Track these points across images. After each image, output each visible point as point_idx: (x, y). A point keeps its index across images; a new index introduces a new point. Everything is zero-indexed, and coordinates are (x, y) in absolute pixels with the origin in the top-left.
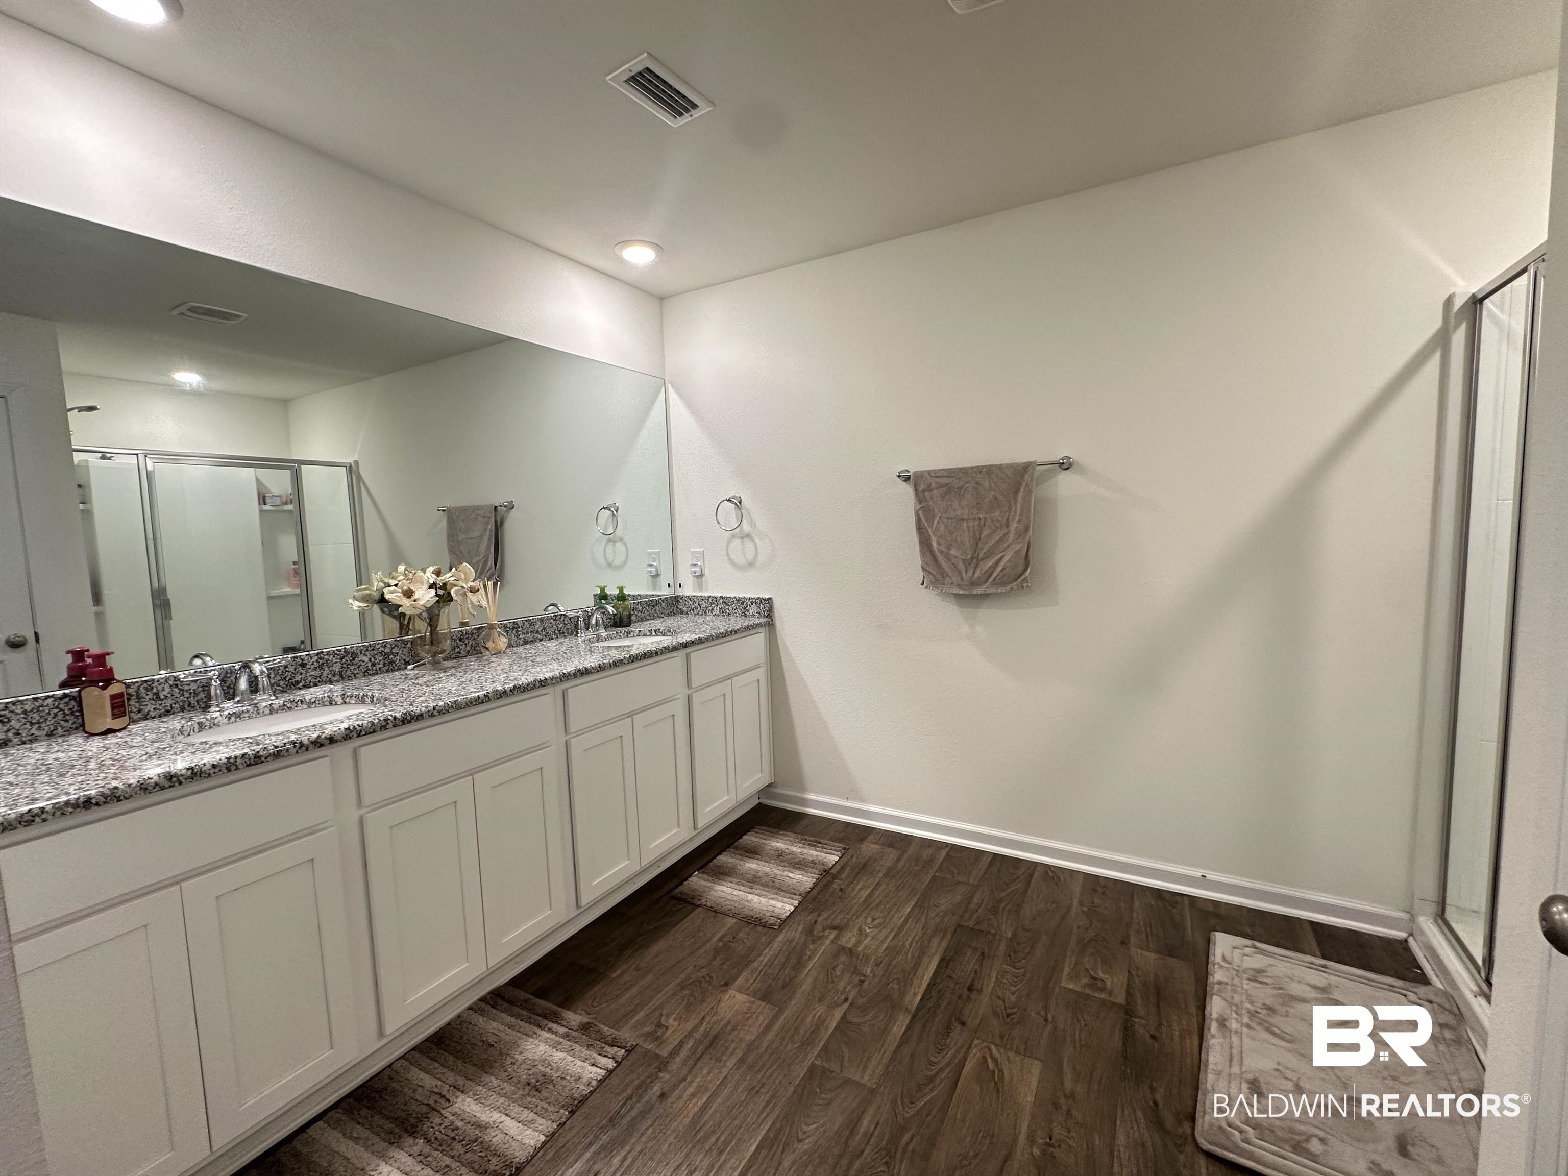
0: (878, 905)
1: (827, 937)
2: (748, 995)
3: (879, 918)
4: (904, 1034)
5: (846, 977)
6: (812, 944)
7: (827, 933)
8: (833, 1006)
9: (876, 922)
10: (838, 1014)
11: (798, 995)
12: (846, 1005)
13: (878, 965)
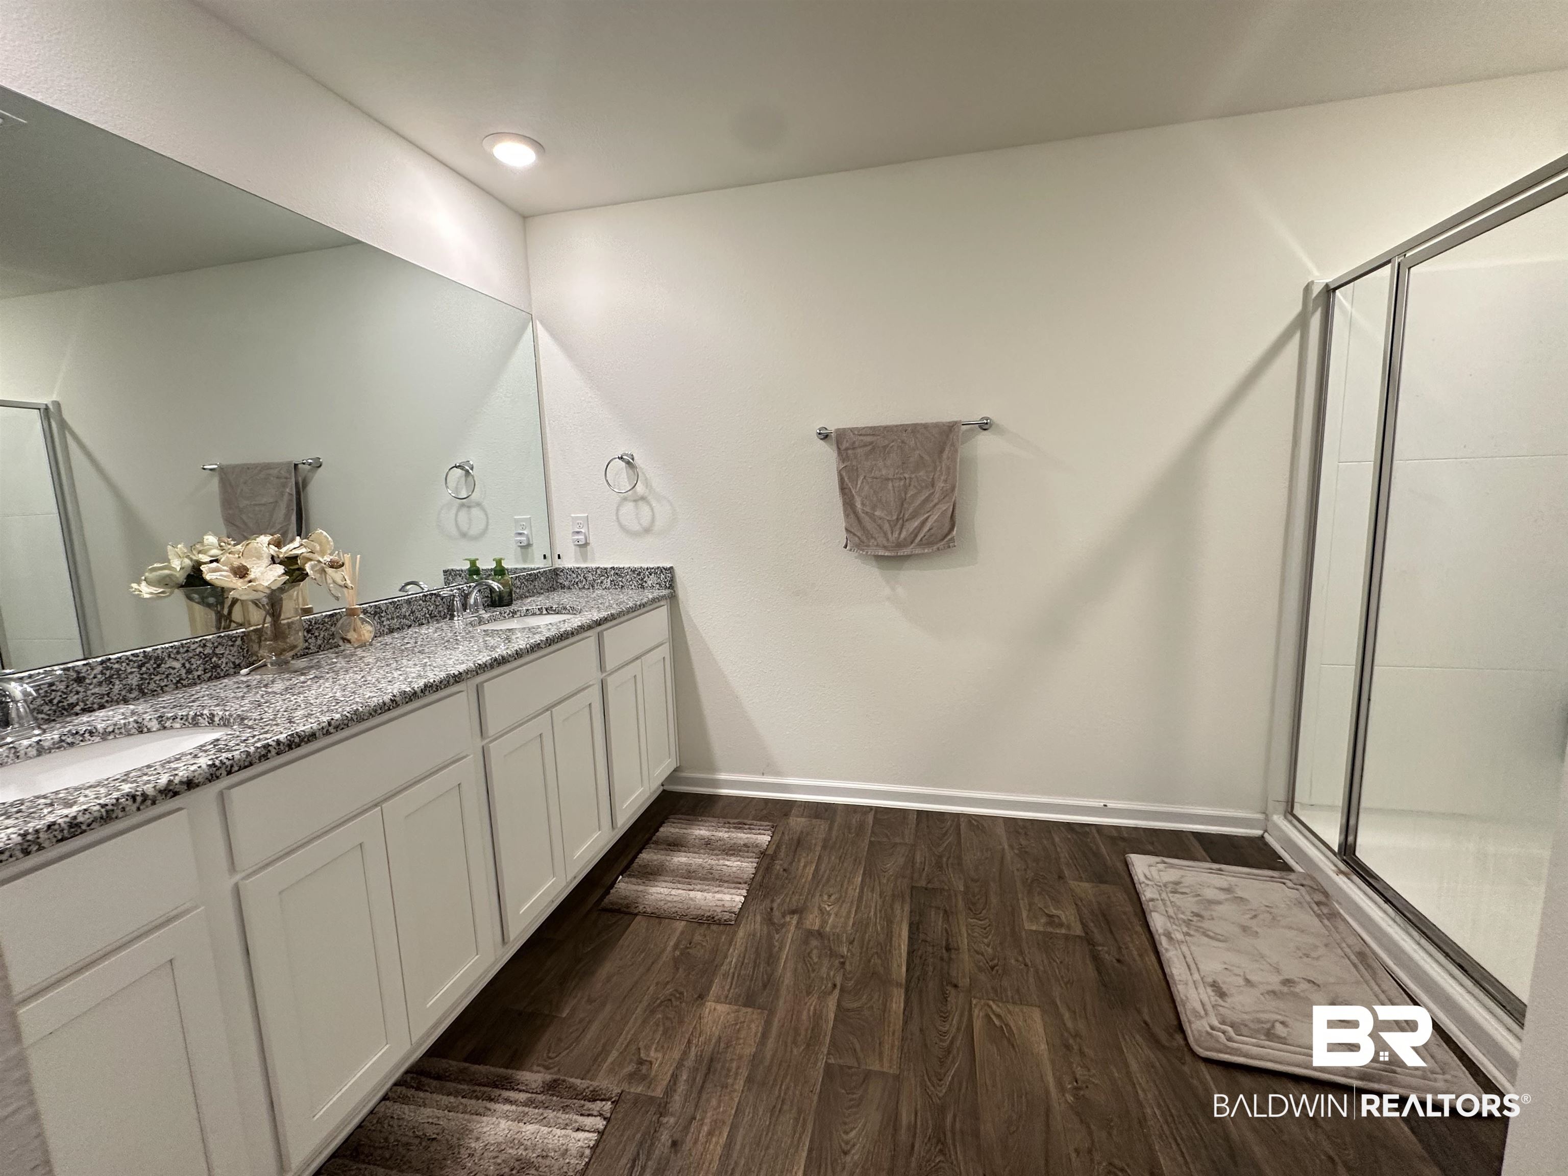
0: (828, 880)
1: (789, 923)
2: (730, 1004)
3: (835, 893)
4: (905, 1010)
5: (826, 962)
6: (777, 934)
7: (788, 919)
8: (825, 994)
9: (833, 897)
10: (832, 1003)
11: (783, 992)
12: (837, 992)
13: (851, 943)
